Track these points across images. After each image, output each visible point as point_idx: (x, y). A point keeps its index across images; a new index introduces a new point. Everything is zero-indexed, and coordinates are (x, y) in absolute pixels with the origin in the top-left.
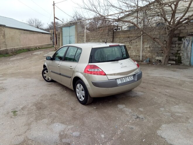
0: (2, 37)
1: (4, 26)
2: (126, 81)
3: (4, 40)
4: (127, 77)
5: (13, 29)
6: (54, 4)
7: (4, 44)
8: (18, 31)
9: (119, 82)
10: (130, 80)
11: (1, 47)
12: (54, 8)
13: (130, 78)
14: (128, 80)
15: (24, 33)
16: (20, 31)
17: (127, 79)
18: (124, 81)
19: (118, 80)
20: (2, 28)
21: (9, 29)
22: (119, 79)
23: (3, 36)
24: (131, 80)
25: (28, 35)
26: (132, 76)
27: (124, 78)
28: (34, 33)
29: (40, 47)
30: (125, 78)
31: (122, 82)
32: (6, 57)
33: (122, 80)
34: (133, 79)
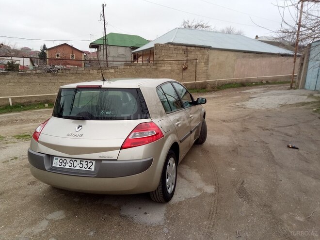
0: (203, 64)
1: (209, 48)
2: (72, 167)
3: (205, 68)
4: (79, 161)
5: (225, 52)
7: (205, 73)
8: (233, 53)
9: (56, 163)
10: (83, 169)
11: (200, 79)
13: (84, 163)
14: (78, 168)
15: (244, 57)
16: (237, 53)
17: (75, 164)
18: (67, 166)
19: (56, 159)
20: (206, 51)
21: (217, 52)
22: (59, 158)
23: (205, 63)
24: (87, 169)
25: (250, 59)
26: (94, 162)
27: (68, 160)
28: (263, 57)
29: (270, 81)
30: (73, 160)
31: (62, 166)
32: (200, 92)
33: (65, 161)
34: (93, 170)
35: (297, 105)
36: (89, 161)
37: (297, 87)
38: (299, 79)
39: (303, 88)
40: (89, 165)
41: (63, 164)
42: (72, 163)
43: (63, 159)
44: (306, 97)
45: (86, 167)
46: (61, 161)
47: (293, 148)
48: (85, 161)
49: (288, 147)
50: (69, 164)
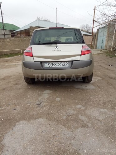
2: (57, 66)
6: (95, 8)
9: (46, 66)
10: (63, 66)
12: (94, 12)
14: (60, 66)
17: (58, 64)
18: (54, 66)
19: (46, 64)
22: (48, 63)
24: (65, 66)
27: (54, 63)
31: (51, 67)
33: (52, 64)
34: (68, 66)
35: (98, 54)
36: (65, 62)
37: (93, 48)
38: (94, 45)
39: (96, 48)
40: (66, 64)
41: (51, 65)
42: (56, 64)
43: (51, 63)
44: (100, 51)
45: (64, 65)
46: (49, 64)
47: (112, 66)
48: (63, 62)
49: (109, 66)
50: (55, 65)
